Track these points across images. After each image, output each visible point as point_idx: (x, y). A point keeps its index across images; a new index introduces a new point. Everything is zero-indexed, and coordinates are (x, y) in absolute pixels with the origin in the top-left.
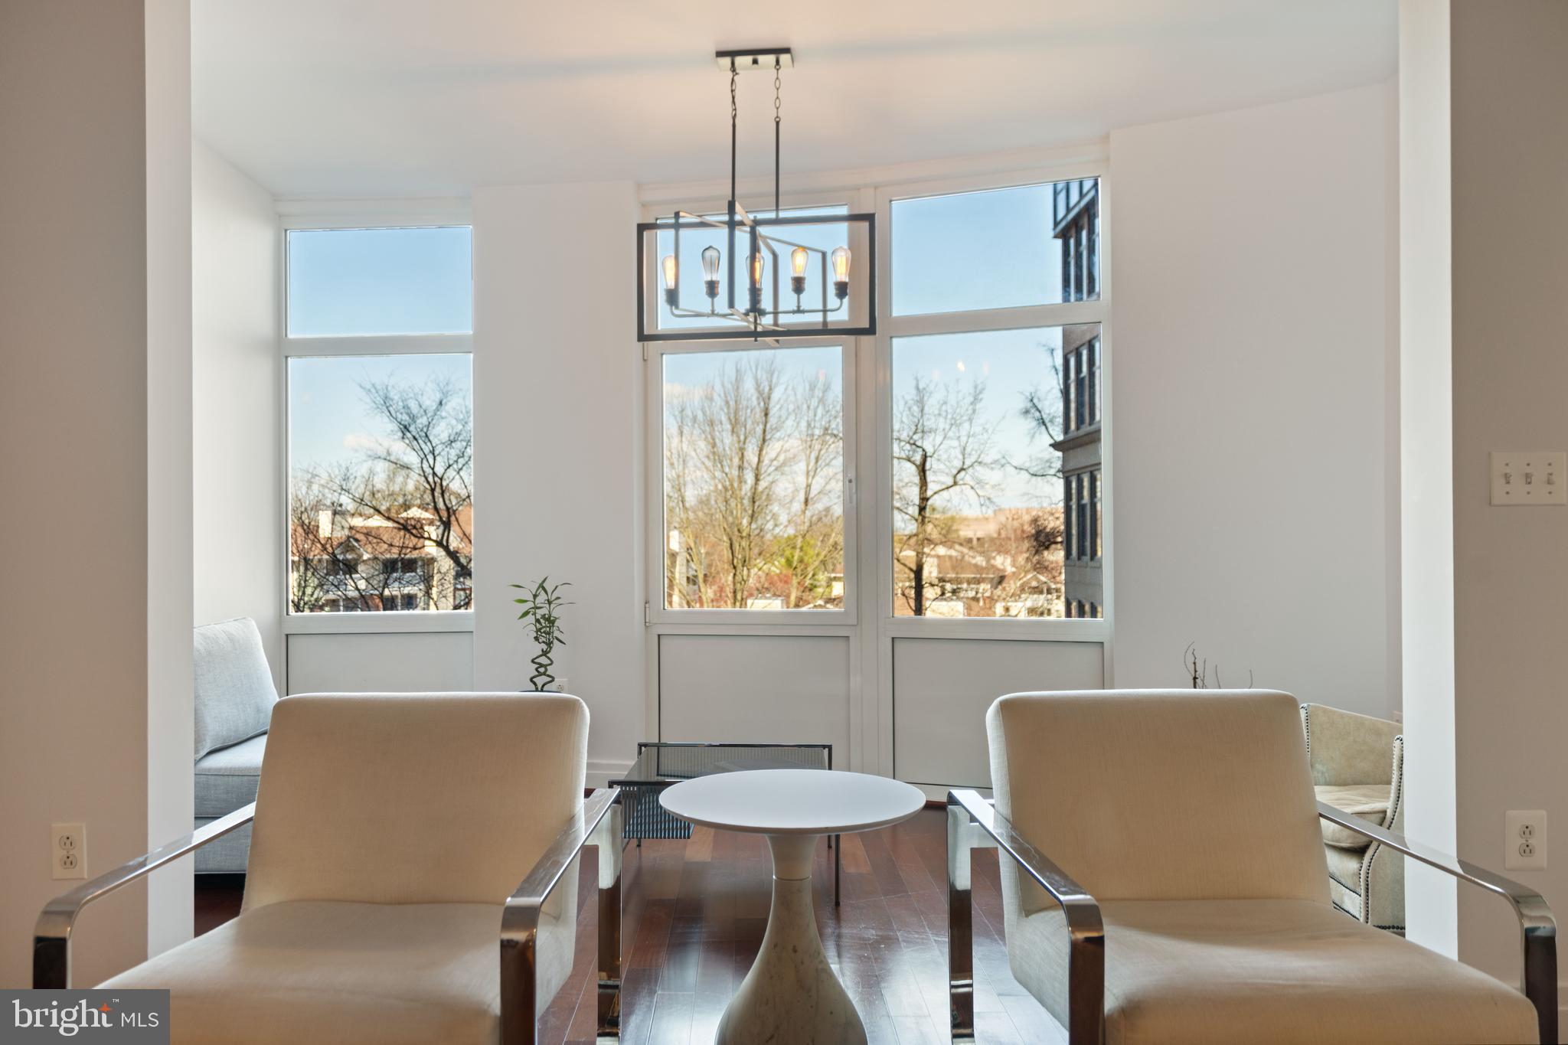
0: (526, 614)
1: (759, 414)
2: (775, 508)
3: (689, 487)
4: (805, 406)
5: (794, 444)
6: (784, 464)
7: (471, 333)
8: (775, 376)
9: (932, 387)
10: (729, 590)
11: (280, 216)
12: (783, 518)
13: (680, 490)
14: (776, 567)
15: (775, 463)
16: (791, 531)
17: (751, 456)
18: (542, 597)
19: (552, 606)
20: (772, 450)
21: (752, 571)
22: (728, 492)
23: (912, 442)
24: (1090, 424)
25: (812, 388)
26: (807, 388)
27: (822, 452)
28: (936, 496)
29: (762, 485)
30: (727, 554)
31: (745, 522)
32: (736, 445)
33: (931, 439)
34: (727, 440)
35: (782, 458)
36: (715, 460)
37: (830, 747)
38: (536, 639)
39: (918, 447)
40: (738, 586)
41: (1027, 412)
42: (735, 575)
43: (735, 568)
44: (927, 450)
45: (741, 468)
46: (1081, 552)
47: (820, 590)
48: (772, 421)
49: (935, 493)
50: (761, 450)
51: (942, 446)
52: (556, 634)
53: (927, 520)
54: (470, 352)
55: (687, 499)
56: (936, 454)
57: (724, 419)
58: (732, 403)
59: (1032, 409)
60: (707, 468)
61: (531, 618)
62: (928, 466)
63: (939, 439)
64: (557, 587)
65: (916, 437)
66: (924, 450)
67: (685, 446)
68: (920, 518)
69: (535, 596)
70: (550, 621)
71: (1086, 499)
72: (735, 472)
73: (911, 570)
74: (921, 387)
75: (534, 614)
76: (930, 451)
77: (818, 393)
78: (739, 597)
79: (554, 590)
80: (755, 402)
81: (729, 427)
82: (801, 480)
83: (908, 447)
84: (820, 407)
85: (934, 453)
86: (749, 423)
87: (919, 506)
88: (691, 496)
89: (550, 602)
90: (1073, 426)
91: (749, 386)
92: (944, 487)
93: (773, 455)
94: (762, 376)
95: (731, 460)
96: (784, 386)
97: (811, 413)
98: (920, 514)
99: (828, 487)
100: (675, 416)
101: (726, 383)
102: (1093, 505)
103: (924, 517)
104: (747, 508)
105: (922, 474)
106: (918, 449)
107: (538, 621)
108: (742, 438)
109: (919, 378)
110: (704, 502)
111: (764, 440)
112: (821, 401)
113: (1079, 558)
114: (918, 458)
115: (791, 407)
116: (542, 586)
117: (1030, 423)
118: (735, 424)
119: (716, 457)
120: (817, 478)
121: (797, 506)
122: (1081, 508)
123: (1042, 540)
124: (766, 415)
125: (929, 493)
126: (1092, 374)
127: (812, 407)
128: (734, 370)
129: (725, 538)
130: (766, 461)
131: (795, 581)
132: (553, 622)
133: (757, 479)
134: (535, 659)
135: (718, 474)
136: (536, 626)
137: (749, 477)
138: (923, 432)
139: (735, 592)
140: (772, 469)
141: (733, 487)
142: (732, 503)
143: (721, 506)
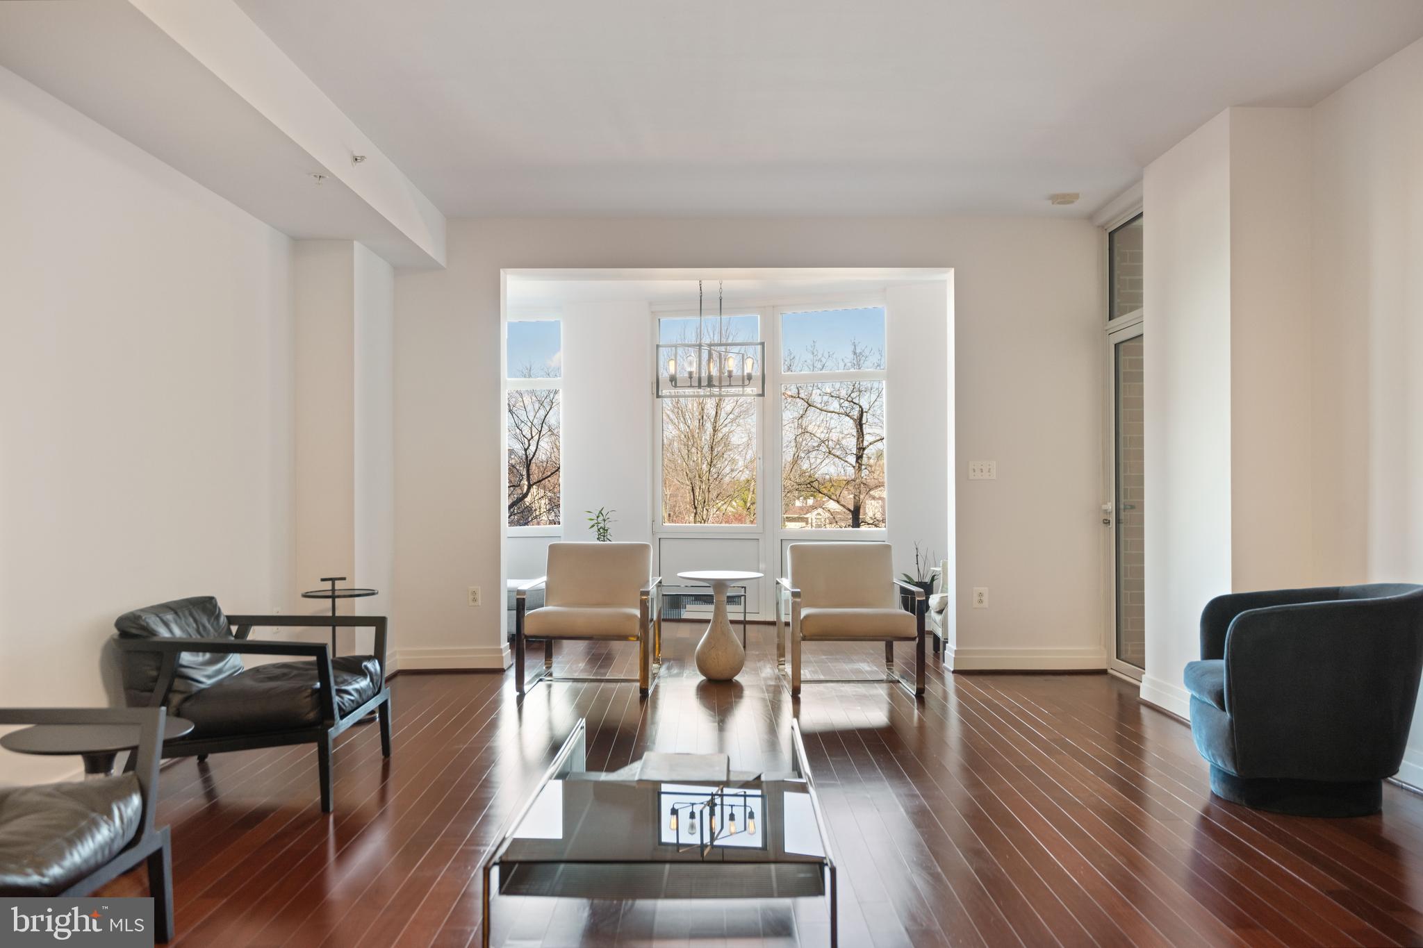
0: (593, 526)
2: (731, 455)
6: (738, 417)
9: (867, 353)
12: (739, 465)
14: (733, 507)
15: (731, 416)
16: (746, 475)
17: (710, 410)
18: (601, 518)
19: (606, 522)
22: (690, 441)
23: (850, 399)
28: (871, 447)
29: (720, 435)
30: (689, 497)
31: (705, 467)
33: (866, 397)
35: (736, 412)
37: (745, 588)
38: (599, 539)
39: (855, 403)
42: (696, 514)
43: (696, 508)
44: (863, 407)
45: (701, 420)
49: (871, 444)
50: (718, 404)
51: (876, 403)
52: (608, 537)
53: (863, 467)
56: (872, 409)
61: (595, 528)
62: (864, 421)
63: (873, 397)
64: (608, 512)
65: (853, 395)
66: (860, 407)
68: (858, 465)
69: (598, 517)
70: (606, 530)
72: (696, 425)
73: (849, 510)
74: (858, 351)
75: (597, 526)
76: (866, 407)
79: (607, 514)
83: (846, 404)
85: (869, 409)
87: (856, 455)
89: (604, 520)
92: (878, 438)
93: (729, 408)
95: (693, 414)
98: (857, 461)
103: (860, 465)
104: (707, 455)
105: (859, 427)
106: (855, 406)
107: (599, 530)
109: (856, 343)
114: (855, 413)
116: (600, 512)
125: (866, 443)
129: (688, 483)
130: (723, 415)
132: (607, 530)
133: (715, 430)
135: (682, 426)
137: (709, 427)
138: (860, 391)
140: (728, 420)
141: (693, 436)
142: (694, 450)
143: (685, 452)
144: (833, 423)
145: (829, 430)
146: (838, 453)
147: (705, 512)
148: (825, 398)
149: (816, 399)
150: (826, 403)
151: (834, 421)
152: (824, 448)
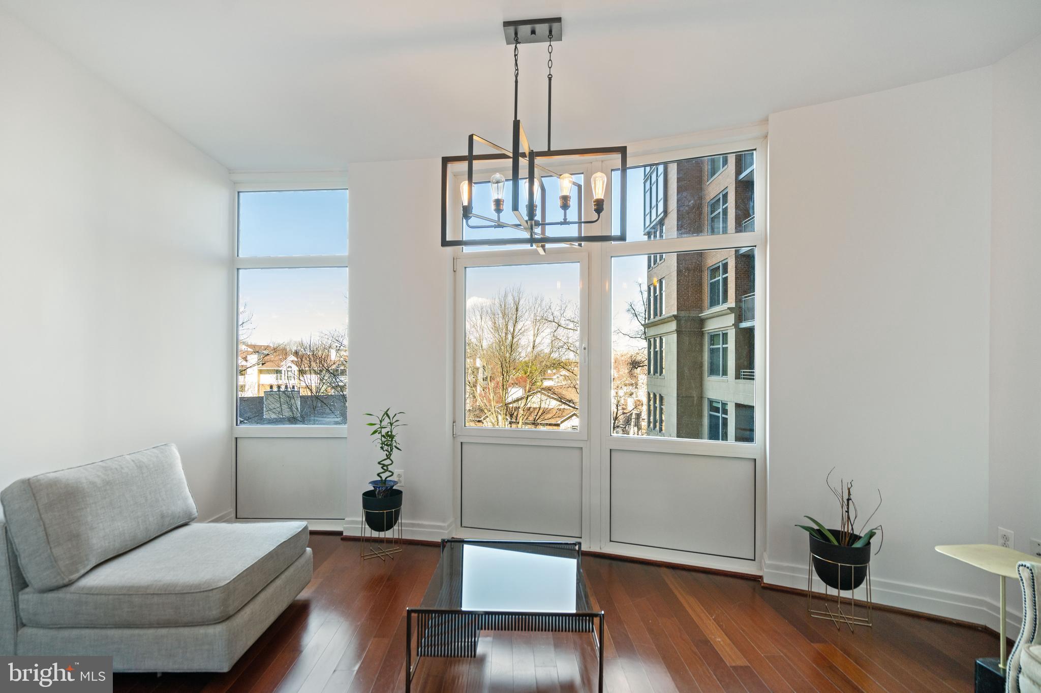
0: (375, 432)
1: (514, 310)
2: (520, 350)
3: (485, 341)
4: (533, 307)
5: (528, 323)
6: (524, 331)
7: (347, 254)
8: (521, 295)
10: (500, 384)
11: (235, 183)
12: (523, 354)
13: (480, 342)
14: (520, 374)
15: (520, 331)
16: (527, 359)
17: (511, 328)
18: (387, 420)
19: (393, 427)
20: (519, 326)
21: (511, 377)
22: (501, 343)
24: (660, 316)
25: (536, 299)
26: (534, 300)
27: (540, 327)
29: (515, 340)
30: (500, 370)
31: (508, 355)
32: (504, 323)
34: (501, 322)
35: (523, 329)
36: (495, 329)
38: (382, 448)
40: (505, 383)
41: (629, 310)
42: (503, 378)
43: (503, 375)
45: (506, 334)
46: (655, 372)
47: (538, 384)
48: (519, 313)
50: (514, 326)
52: (394, 444)
54: (347, 267)
55: (483, 346)
57: (499, 312)
58: (503, 306)
59: (632, 309)
60: (491, 333)
61: (378, 436)
64: (396, 414)
67: (483, 323)
69: (381, 420)
70: (391, 436)
71: (658, 349)
72: (504, 335)
75: (380, 432)
77: (539, 302)
78: (505, 388)
79: (394, 416)
80: (512, 306)
81: (501, 315)
82: (532, 339)
84: (539, 308)
86: (510, 314)
88: (485, 344)
89: (391, 424)
90: (652, 317)
91: (510, 300)
93: (519, 328)
94: (516, 294)
95: (502, 330)
96: (525, 299)
97: (536, 311)
99: (543, 341)
100: (479, 311)
101: (500, 297)
102: (661, 352)
104: (509, 350)
107: (383, 436)
108: (507, 320)
110: (490, 347)
111: (516, 322)
112: (540, 305)
113: (654, 375)
115: (527, 308)
116: (386, 413)
117: (630, 316)
118: (504, 315)
119: (496, 329)
120: (538, 338)
121: (530, 349)
122: (656, 353)
123: (635, 364)
124: (517, 311)
126: (661, 294)
127: (536, 308)
128: (504, 292)
129: (499, 362)
130: (517, 330)
131: (528, 381)
132: (393, 436)
133: (513, 338)
134: (381, 461)
135: (497, 335)
136: (381, 440)
137: (510, 337)
139: (503, 386)
140: (519, 333)
141: (503, 341)
142: (502, 348)
143: (498, 349)
144: (570, 335)
145: (568, 338)
146: (572, 349)
147: (508, 377)
148: (567, 322)
149: (563, 323)
150: (567, 325)
151: (571, 333)
152: (565, 347)
